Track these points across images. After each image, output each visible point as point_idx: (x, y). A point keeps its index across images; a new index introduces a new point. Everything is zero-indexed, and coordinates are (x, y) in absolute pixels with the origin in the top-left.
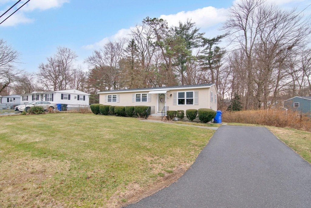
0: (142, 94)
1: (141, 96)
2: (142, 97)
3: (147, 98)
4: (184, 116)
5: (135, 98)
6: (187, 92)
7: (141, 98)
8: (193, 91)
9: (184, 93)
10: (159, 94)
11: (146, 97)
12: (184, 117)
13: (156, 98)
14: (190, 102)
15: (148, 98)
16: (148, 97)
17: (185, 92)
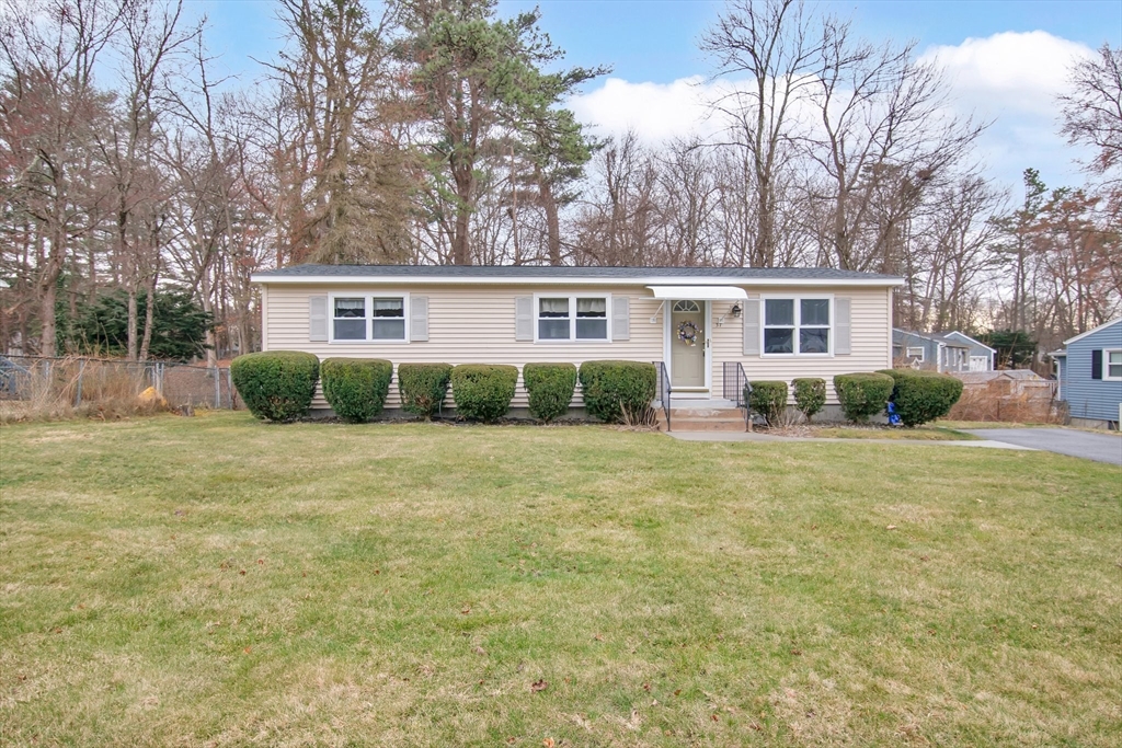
0: (579, 300)
1: (573, 309)
2: (579, 314)
3: (609, 317)
4: (788, 403)
5: (536, 317)
6: (802, 301)
7: (573, 318)
8: (830, 297)
9: (792, 301)
10: (673, 302)
11: (603, 314)
12: (787, 410)
13: (660, 322)
14: (816, 341)
15: (615, 322)
16: (615, 313)
17: (797, 298)
